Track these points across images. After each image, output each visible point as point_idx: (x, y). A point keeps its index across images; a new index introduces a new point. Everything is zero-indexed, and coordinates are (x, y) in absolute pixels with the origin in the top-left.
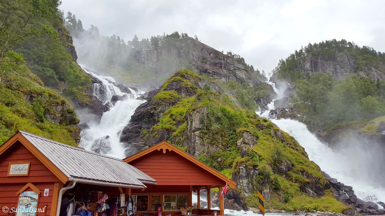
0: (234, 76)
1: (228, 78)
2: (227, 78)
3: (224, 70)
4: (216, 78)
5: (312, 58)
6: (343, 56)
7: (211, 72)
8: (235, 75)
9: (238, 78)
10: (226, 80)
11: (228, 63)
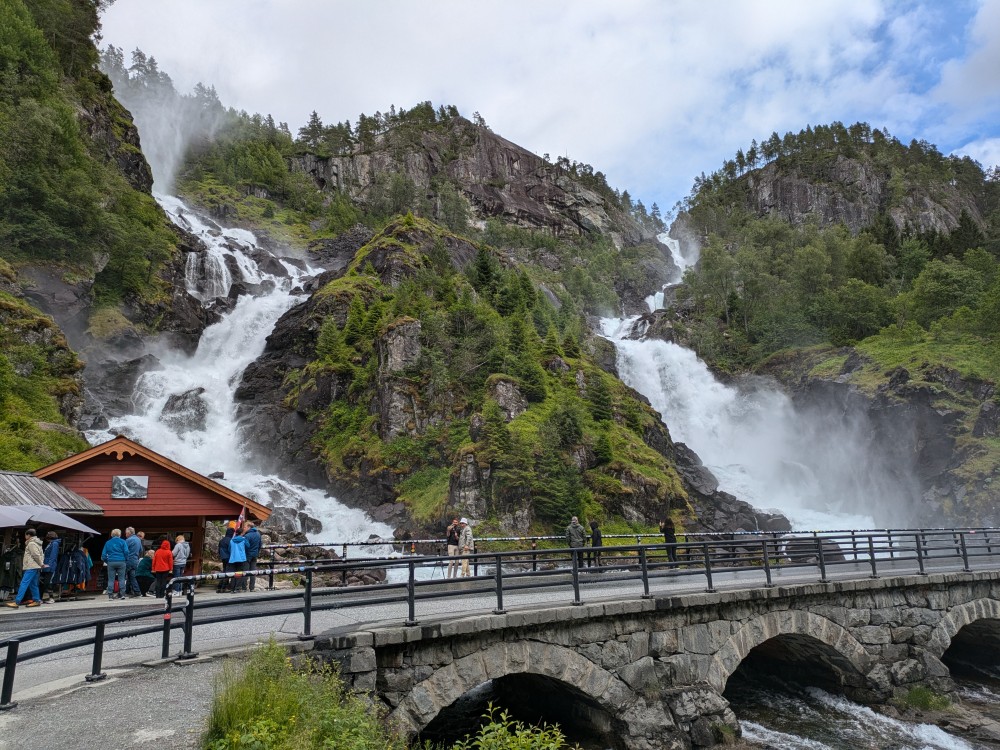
0: (574, 221)
1: (557, 227)
2: (554, 229)
3: (548, 207)
4: (526, 226)
5: (776, 172)
6: (856, 168)
7: (513, 211)
8: (577, 220)
9: (583, 227)
10: (554, 232)
11: (559, 187)
